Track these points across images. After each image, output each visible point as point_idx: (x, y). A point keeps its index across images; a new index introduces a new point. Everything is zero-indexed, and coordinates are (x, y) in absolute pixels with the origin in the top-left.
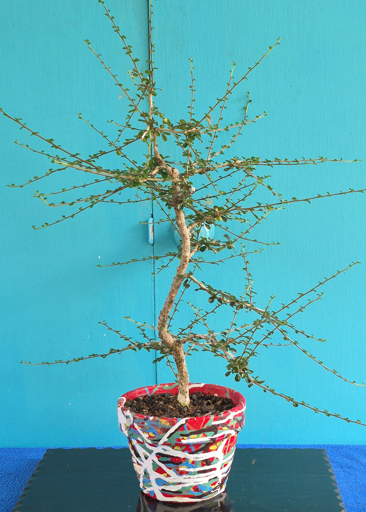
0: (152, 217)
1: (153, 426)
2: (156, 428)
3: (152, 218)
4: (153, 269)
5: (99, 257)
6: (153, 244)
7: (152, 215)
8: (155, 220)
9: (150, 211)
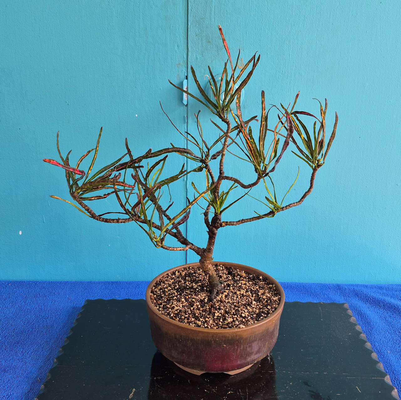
3: (187, 80)
4: (186, 129)
5: (136, 115)
6: (187, 105)
7: (187, 77)
8: (189, 82)
9: (185, 72)
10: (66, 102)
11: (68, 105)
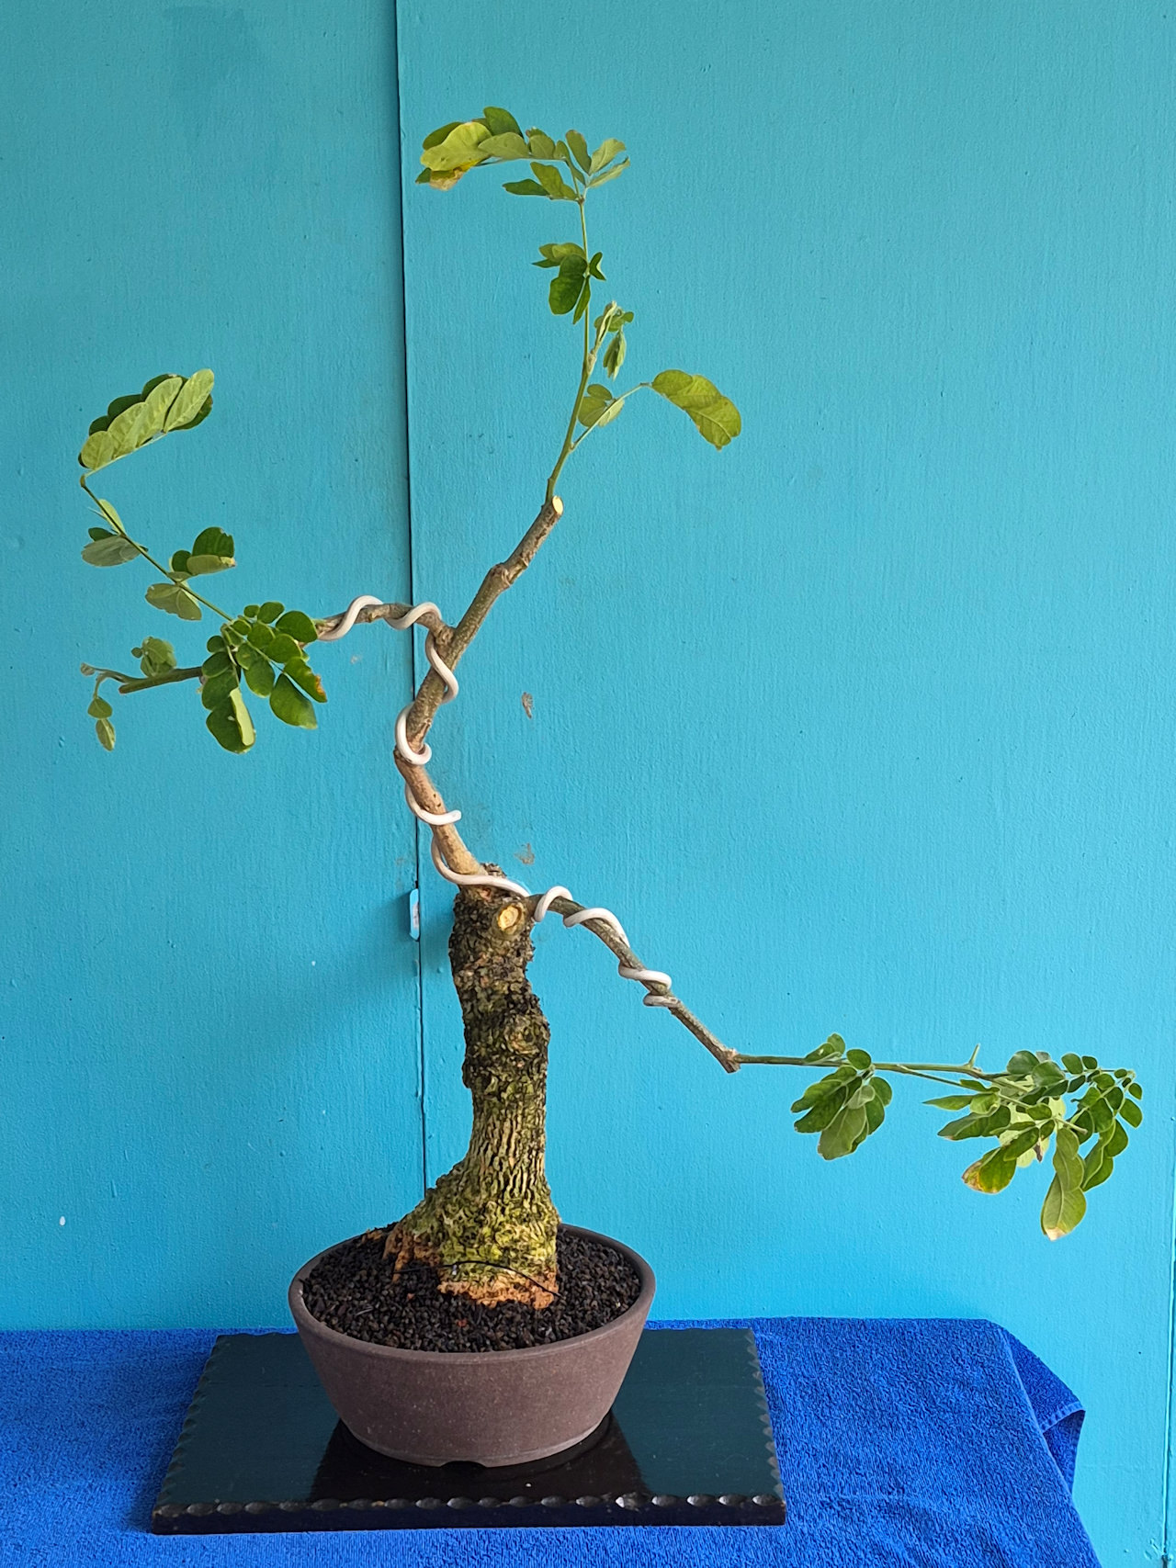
0: (417, 887)
3: (417, 890)
4: (418, 985)
5: (314, 963)
6: (419, 938)
7: (417, 882)
8: (422, 892)
9: (413, 875)
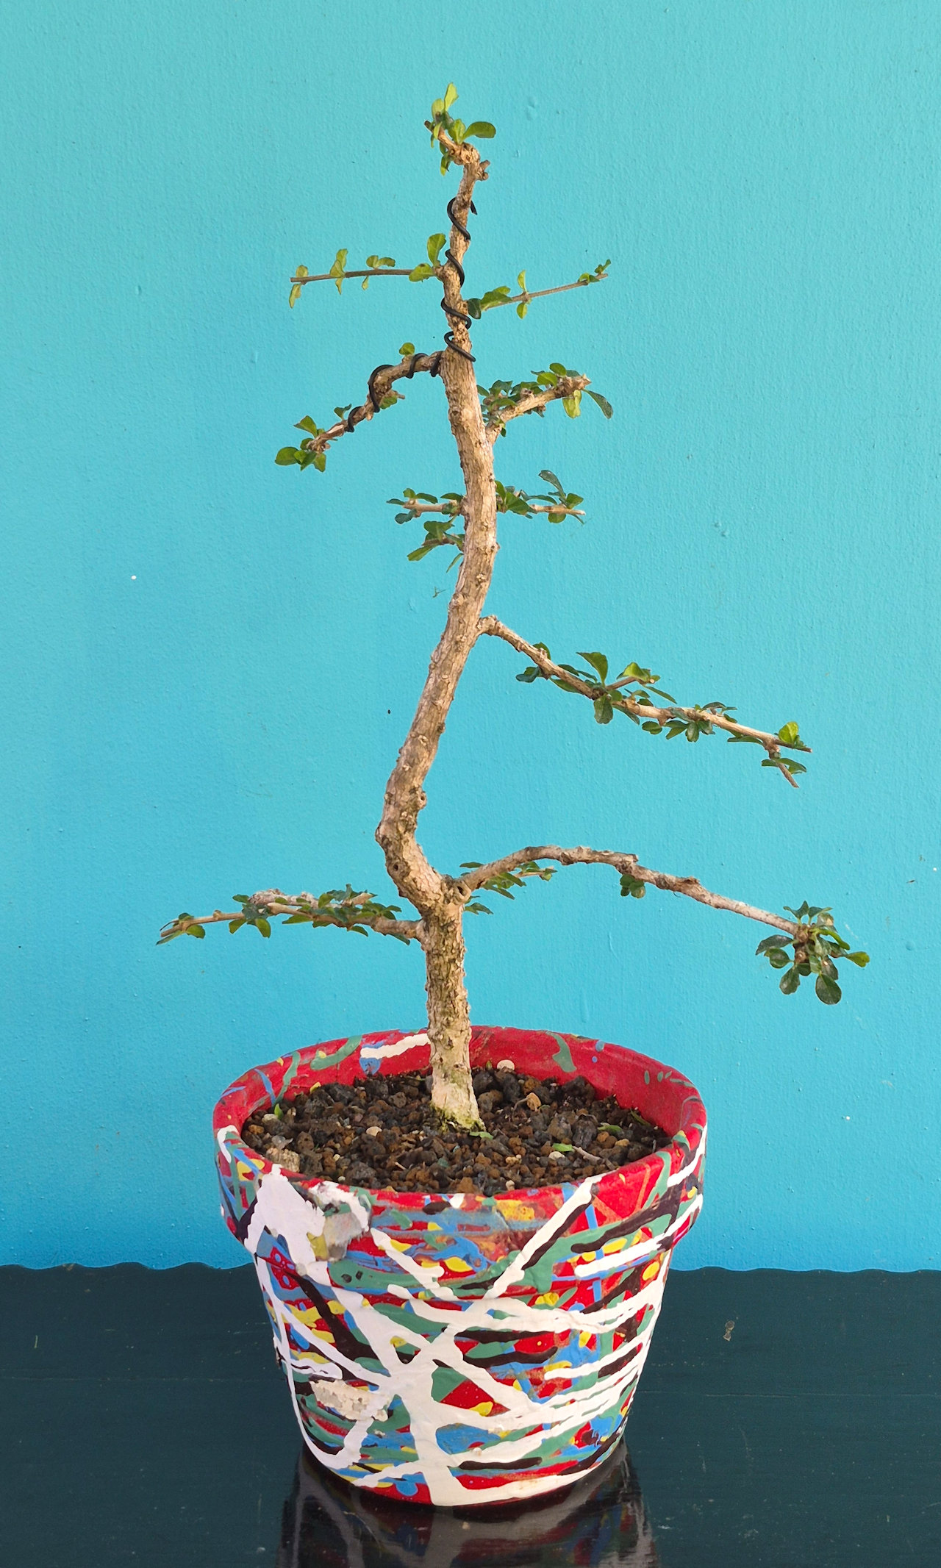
1: (468, 1233)
2: (477, 1237)
10: (716, 526)
11: (723, 535)
